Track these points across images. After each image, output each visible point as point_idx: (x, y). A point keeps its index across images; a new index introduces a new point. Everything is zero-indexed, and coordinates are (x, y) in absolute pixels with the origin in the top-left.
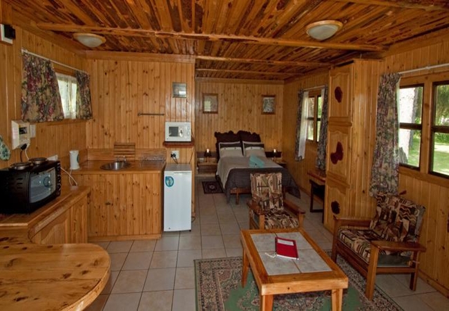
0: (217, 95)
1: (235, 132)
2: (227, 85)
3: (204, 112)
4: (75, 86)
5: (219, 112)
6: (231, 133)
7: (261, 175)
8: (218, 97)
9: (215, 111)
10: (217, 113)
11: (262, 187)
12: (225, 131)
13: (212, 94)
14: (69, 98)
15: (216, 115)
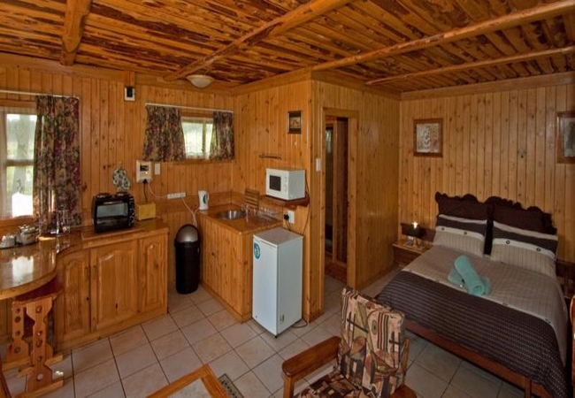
0: (440, 121)
1: (481, 199)
2: (460, 98)
3: (417, 154)
4: (210, 127)
5: (445, 154)
6: (470, 198)
7: (361, 299)
8: (442, 125)
9: (436, 151)
10: (440, 155)
11: (354, 325)
12: (458, 194)
13: (432, 121)
14: (197, 139)
15: (439, 159)
